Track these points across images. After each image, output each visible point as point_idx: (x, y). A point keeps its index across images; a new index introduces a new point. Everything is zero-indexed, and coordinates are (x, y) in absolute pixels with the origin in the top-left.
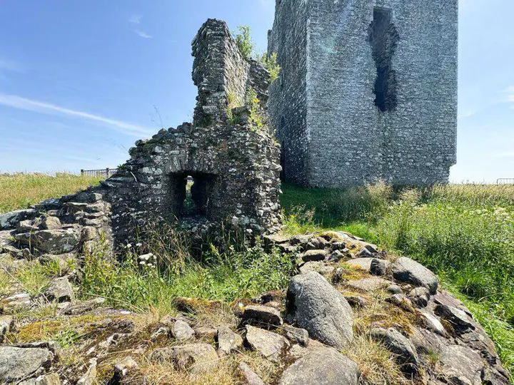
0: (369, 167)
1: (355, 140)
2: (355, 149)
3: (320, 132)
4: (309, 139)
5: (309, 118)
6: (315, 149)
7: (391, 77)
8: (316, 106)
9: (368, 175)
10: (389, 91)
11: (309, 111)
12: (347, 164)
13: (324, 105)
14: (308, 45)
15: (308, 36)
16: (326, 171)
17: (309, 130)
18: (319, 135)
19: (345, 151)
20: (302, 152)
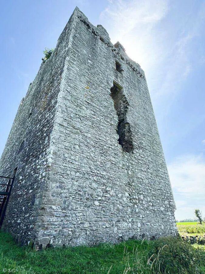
0: (118, 209)
1: (104, 173)
2: (104, 184)
3: (66, 155)
4: (50, 160)
5: (54, 135)
6: (57, 177)
7: (127, 127)
8: (65, 124)
9: (119, 221)
10: (126, 138)
11: (56, 127)
12: (97, 203)
13: (74, 127)
14: (65, 72)
15: (66, 67)
16: (69, 213)
17: (52, 148)
18: (65, 159)
19: (94, 185)
20: (36, 180)
